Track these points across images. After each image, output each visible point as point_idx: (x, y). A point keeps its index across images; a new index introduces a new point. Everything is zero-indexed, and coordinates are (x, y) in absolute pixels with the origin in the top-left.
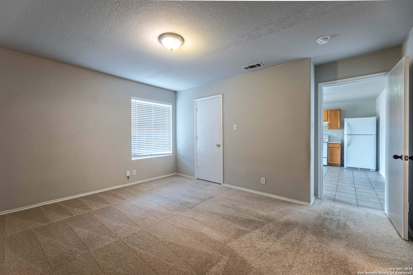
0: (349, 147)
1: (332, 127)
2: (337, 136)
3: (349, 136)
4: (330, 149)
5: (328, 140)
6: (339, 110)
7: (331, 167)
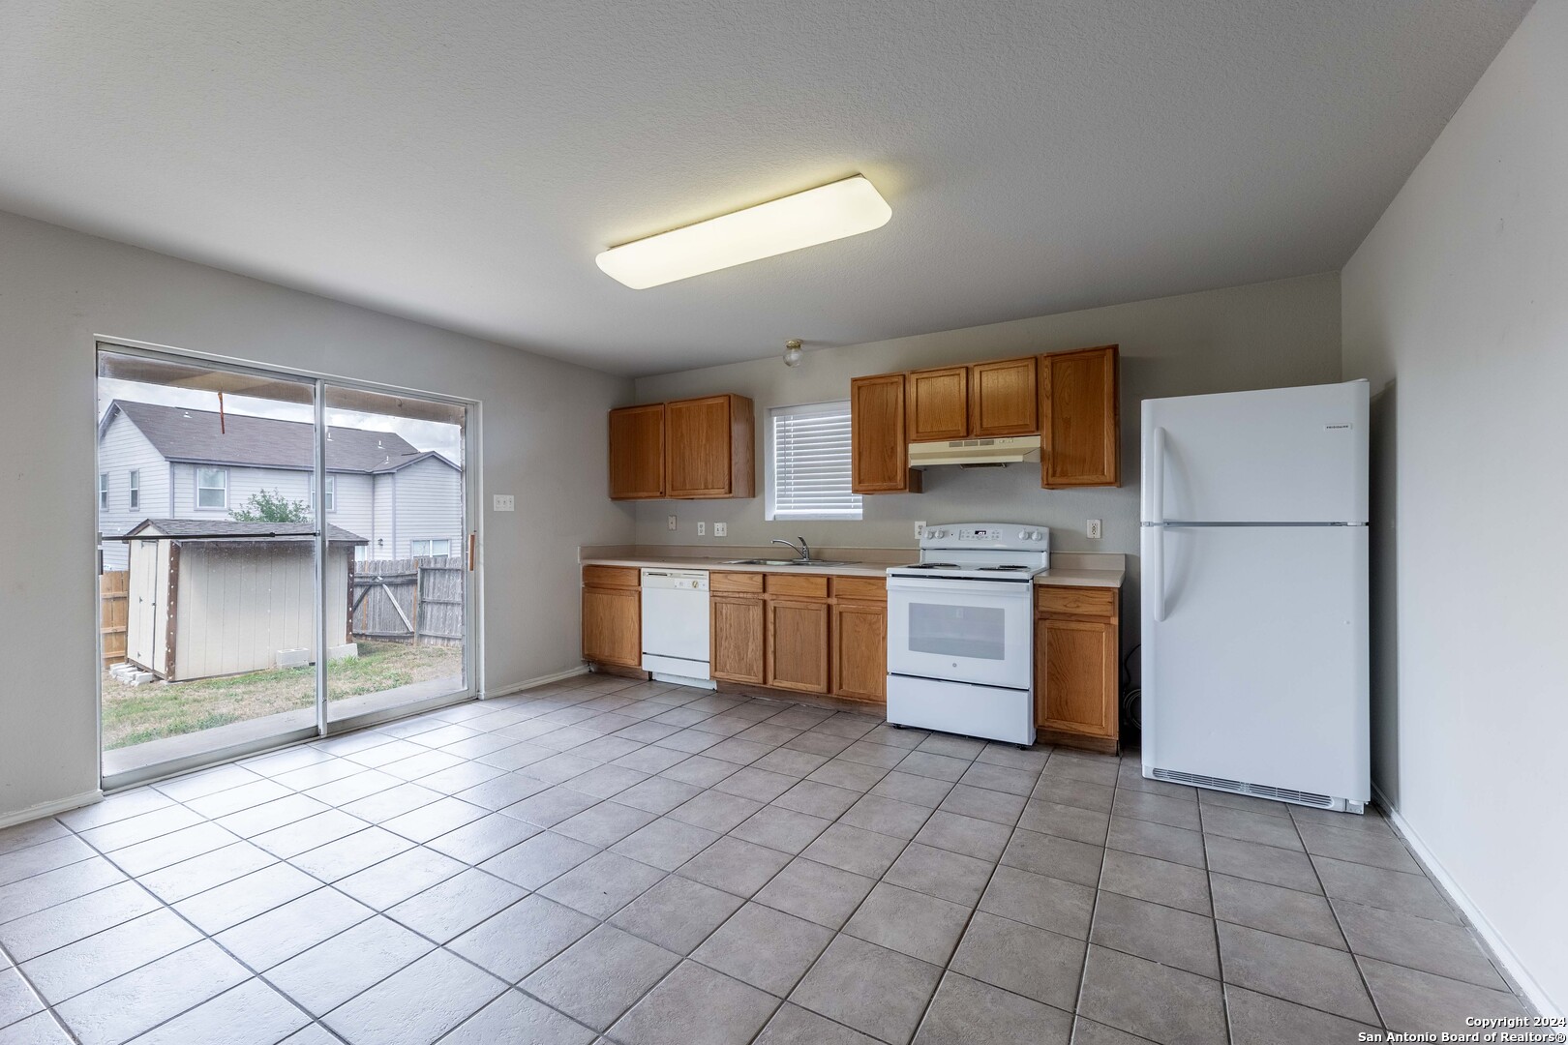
0: (1175, 619)
1: (1064, 474)
2: (1098, 535)
3: (1173, 537)
4: (1050, 629)
5: (1042, 561)
6: (1110, 354)
7: (1057, 758)
